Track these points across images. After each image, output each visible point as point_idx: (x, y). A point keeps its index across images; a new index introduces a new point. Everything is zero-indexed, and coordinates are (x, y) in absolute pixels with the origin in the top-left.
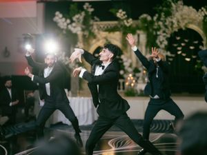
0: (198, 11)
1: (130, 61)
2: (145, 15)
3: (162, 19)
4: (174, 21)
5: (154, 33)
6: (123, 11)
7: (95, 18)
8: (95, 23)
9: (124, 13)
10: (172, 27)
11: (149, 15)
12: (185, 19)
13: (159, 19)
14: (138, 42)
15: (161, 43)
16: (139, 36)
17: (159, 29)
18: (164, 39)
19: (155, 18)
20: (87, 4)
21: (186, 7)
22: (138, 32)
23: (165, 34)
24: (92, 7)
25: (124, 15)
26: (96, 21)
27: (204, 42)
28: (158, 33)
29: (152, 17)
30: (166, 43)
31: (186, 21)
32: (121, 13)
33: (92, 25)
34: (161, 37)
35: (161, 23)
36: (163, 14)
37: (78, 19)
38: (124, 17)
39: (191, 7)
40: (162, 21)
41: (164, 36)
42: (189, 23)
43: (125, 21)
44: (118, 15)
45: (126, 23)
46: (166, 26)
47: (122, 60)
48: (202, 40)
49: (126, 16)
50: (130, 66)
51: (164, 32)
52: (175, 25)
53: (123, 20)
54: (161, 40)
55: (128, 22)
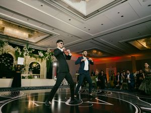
21: (9, 46)
42: (9, 51)
52: (4, 51)
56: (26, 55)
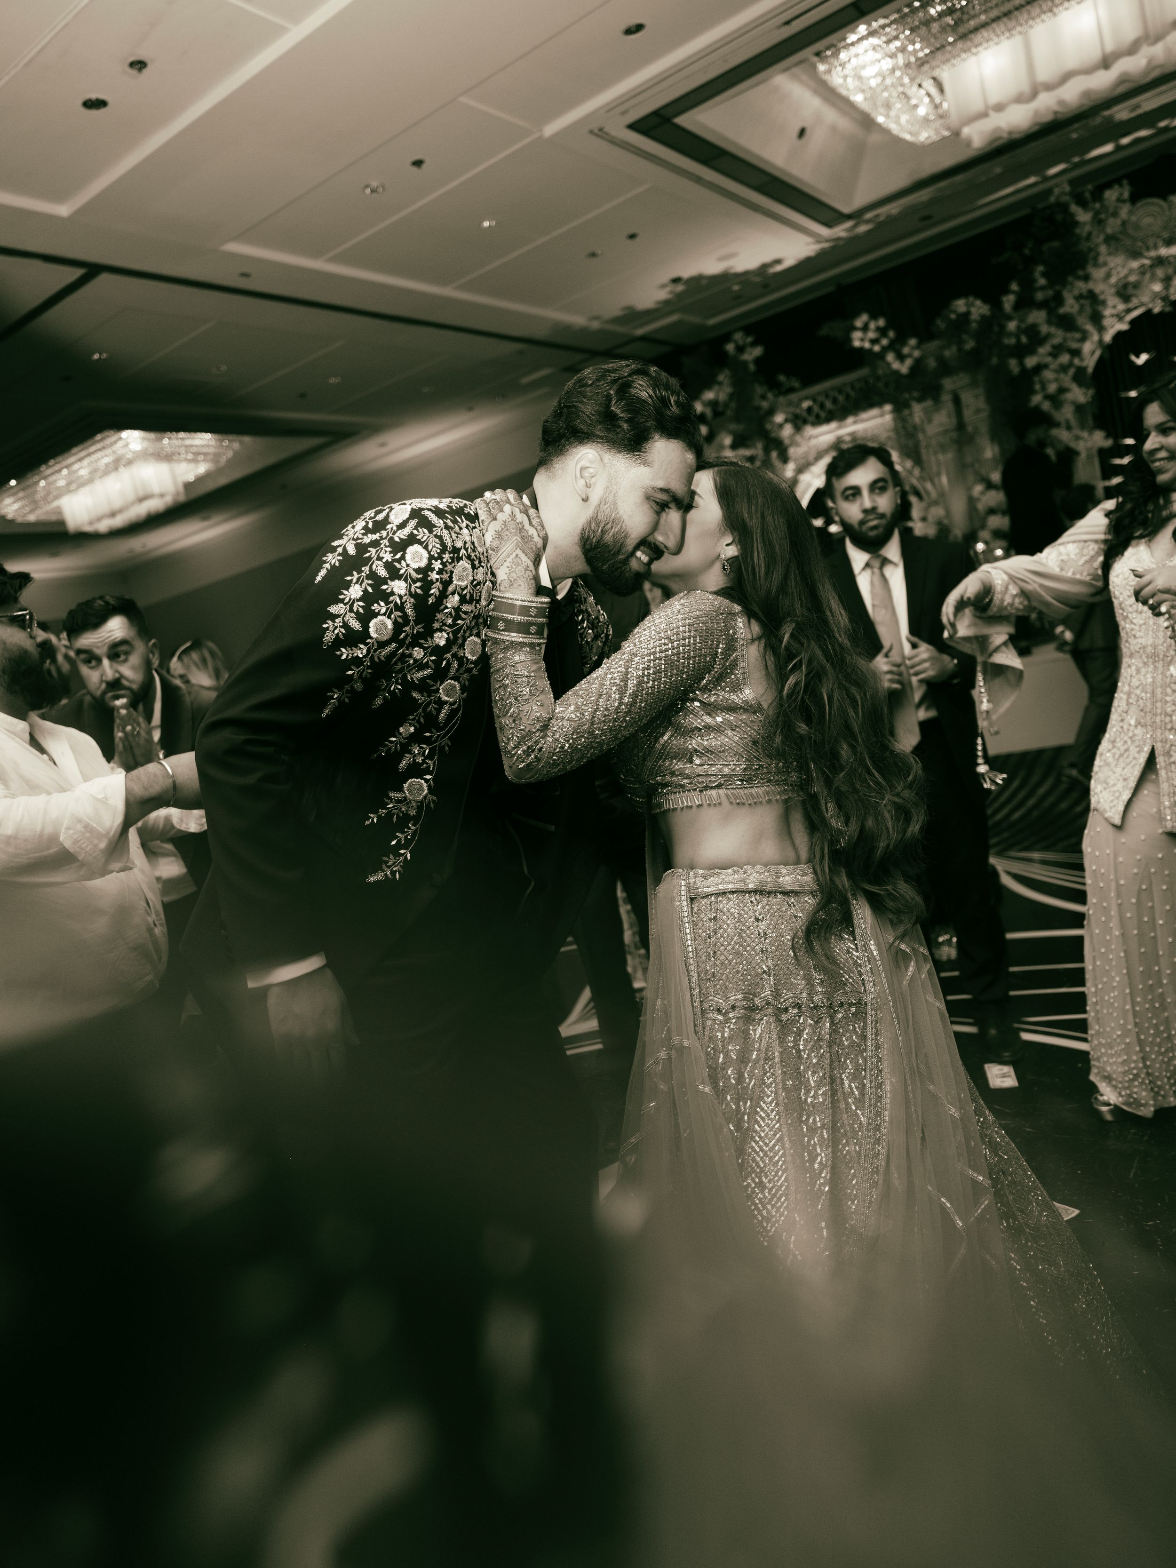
2: (960, 305)
3: (1040, 296)
4: (1102, 288)
5: (1013, 365)
6: (874, 316)
7: (782, 378)
8: (782, 400)
9: (881, 322)
10: (1094, 316)
11: (978, 296)
13: (1024, 303)
14: (961, 426)
15: (1056, 400)
16: (957, 401)
17: (1036, 338)
18: (1067, 380)
19: (1008, 302)
20: (738, 336)
21: (1150, 207)
22: (948, 383)
23: (1064, 359)
24: (754, 344)
25: (882, 332)
26: (791, 390)
29: (994, 301)
30: (1080, 395)
32: (865, 328)
33: (771, 412)
34: (1048, 374)
36: (1038, 272)
37: (713, 404)
38: (885, 342)
40: (1043, 305)
41: (1063, 368)
43: (890, 357)
44: (858, 340)
45: (896, 365)
49: (891, 334)
51: (1059, 350)
52: (1112, 306)
53: (881, 356)
54: (1052, 388)
55: (901, 358)
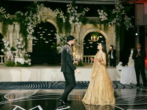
0: (53, 11)
1: (8, 43)
2: (19, 12)
3: (30, 15)
4: (38, 17)
6: (4, 8)
10: (37, 20)
11: (22, 12)
12: (45, 15)
13: (28, 15)
14: (14, 30)
15: (30, 31)
16: (14, 25)
17: (28, 22)
18: (32, 28)
19: (26, 14)
21: (46, 8)
22: (14, 23)
23: (32, 25)
25: (4, 11)
27: (57, 31)
28: (28, 24)
30: (33, 31)
31: (46, 17)
32: (2, 9)
34: (30, 27)
35: (29, 18)
36: (31, 12)
39: (49, 8)
41: (32, 26)
42: (48, 18)
43: (5, 15)
46: (33, 20)
47: (3, 42)
48: (56, 30)
49: (6, 12)
50: (9, 46)
51: (32, 24)
52: (39, 20)
54: (30, 29)
55: (7, 16)
56: (74, 21)
